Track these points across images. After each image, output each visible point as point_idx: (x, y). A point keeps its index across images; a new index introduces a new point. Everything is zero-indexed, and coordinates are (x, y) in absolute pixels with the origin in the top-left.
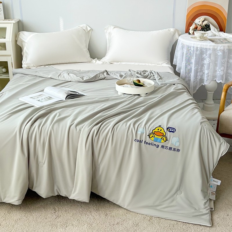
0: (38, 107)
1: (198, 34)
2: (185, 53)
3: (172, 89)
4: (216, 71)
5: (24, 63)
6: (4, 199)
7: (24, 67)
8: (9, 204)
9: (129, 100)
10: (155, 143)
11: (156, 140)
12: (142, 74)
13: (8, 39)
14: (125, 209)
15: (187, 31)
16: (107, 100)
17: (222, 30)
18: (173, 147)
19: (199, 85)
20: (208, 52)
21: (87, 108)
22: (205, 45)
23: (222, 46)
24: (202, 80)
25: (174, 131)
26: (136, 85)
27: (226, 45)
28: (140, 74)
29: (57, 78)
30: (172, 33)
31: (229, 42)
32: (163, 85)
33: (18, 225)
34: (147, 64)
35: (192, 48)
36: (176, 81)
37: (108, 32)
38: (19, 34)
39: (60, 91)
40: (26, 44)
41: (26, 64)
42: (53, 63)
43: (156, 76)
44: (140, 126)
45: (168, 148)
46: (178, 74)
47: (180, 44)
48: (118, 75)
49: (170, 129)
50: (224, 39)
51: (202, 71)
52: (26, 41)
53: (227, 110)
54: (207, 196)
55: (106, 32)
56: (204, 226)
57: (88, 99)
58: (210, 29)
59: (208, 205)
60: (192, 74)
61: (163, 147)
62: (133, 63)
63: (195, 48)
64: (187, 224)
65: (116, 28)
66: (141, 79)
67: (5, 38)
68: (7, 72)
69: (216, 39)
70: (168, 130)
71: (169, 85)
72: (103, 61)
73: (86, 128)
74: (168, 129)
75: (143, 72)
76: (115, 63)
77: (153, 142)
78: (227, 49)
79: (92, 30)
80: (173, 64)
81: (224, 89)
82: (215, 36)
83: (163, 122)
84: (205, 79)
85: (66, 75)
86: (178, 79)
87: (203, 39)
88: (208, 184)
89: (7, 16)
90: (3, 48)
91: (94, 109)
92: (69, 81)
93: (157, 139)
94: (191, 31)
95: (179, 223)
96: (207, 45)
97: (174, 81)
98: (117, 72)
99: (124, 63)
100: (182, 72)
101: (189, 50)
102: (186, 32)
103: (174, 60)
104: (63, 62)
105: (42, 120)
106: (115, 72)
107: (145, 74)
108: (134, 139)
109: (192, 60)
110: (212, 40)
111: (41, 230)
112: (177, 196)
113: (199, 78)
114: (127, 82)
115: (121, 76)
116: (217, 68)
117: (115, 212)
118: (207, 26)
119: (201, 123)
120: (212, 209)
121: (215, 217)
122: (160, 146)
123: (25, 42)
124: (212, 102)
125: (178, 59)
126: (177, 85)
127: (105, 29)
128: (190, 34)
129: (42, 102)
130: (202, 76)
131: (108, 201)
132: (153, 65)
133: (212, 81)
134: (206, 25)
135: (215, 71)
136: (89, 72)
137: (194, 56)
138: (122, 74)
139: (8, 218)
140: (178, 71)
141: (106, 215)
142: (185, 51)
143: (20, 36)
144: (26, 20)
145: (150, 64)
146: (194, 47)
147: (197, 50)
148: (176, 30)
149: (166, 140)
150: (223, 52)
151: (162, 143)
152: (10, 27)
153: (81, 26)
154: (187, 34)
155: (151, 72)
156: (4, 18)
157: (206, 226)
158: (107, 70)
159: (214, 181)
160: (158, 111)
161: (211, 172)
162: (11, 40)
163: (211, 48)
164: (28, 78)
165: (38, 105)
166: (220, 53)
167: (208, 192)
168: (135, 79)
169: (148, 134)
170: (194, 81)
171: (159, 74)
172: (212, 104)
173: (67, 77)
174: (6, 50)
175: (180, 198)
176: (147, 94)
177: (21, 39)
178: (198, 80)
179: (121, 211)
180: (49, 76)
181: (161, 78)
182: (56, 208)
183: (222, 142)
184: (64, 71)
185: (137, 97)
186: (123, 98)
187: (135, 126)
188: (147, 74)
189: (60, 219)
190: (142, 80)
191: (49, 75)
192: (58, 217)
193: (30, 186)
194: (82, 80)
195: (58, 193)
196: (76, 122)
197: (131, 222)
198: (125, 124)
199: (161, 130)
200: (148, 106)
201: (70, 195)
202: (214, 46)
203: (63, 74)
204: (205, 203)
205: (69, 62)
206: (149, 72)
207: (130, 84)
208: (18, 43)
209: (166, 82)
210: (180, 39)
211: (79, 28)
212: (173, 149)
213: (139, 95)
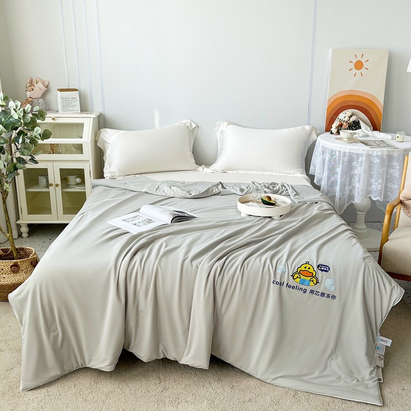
0: (136, 233)
1: (345, 134)
2: (327, 159)
3: (315, 210)
4: (371, 185)
5: (107, 171)
6: (90, 362)
7: (107, 177)
8: (96, 370)
9: (258, 225)
10: (301, 286)
11: (302, 282)
12: (271, 187)
13: (86, 139)
14: (258, 379)
15: (328, 129)
16: (227, 224)
17: (375, 128)
18: (327, 292)
19: (348, 203)
20: (360, 159)
21: (202, 235)
22: (357, 149)
23: (379, 151)
24: (351, 197)
25: (328, 270)
26: (265, 203)
27: (386, 149)
28: (268, 188)
29: (155, 193)
30: (308, 132)
31: (388, 145)
32: (301, 204)
33: (111, 401)
34: (274, 174)
35: (337, 153)
36: (319, 198)
37: (220, 130)
38: (101, 131)
39: (163, 211)
40: (110, 146)
41: (109, 173)
42: (146, 172)
43: (290, 191)
44: (280, 263)
45: (320, 294)
46: (318, 188)
47: (320, 147)
48: (238, 189)
49: (321, 267)
50: (381, 141)
51: (350, 184)
52: (110, 142)
53: (393, 239)
54: (374, 362)
55: (218, 130)
56: (372, 405)
57: (202, 222)
58: (360, 128)
59: (376, 375)
60: (338, 188)
61: (312, 292)
62: (254, 172)
63: (342, 152)
64: (348, 402)
65: (229, 125)
66: (270, 195)
67: (81, 137)
68: (83, 183)
69: (370, 141)
70: (320, 268)
71: (310, 204)
72: (213, 169)
73: (204, 263)
74: (318, 266)
75: (271, 184)
76: (230, 172)
77: (298, 285)
78: (386, 155)
79: (198, 126)
80: (310, 173)
81: (388, 211)
82: (368, 136)
83: (311, 256)
84: (356, 195)
85: (166, 188)
86: (321, 196)
87: (352, 140)
88: (374, 343)
89: (84, 109)
90: (78, 151)
91: (212, 236)
92: (172, 196)
93: (304, 280)
94: (334, 130)
95: (337, 401)
96: (359, 150)
97: (316, 198)
98: (235, 185)
99: (242, 172)
100: (324, 184)
101: (333, 155)
102: (326, 131)
103: (312, 168)
104: (159, 170)
105: (143, 252)
106: (233, 184)
107: (275, 189)
108: (272, 281)
109: (338, 169)
110: (365, 142)
111: (143, 409)
112: (332, 361)
113: (347, 192)
114: (252, 198)
115: (242, 190)
116: (373, 180)
117: (244, 383)
118: (356, 123)
119: (364, 259)
120: (379, 380)
121: (386, 391)
122: (308, 291)
123: (108, 143)
124: (364, 226)
125: (317, 167)
126: (320, 203)
127: (216, 126)
128: (332, 133)
129: (139, 226)
130: (351, 191)
131: (233, 367)
132: (282, 174)
133: (365, 197)
134: (354, 122)
135: (369, 184)
136: (196, 183)
137: (341, 164)
138: (243, 187)
139: (96, 390)
140: (316, 184)
141: (233, 387)
142: (327, 157)
143: (101, 135)
144: (109, 113)
145: (278, 174)
146: (340, 152)
147: (344, 156)
148: (313, 128)
149: (317, 283)
150: (382, 158)
151: (312, 286)
152: (88, 123)
153: (184, 122)
154: (329, 133)
155: (283, 186)
156: (81, 111)
157: (374, 405)
158: (222, 182)
159: (382, 340)
160: (301, 240)
161: (379, 328)
162: (90, 140)
163: (365, 153)
164: (114, 192)
165: (135, 231)
166: (377, 161)
167: (375, 356)
168: (263, 195)
169: (291, 274)
170: (340, 198)
171: (295, 188)
172: (363, 229)
173: (168, 192)
174: (82, 153)
175: (335, 364)
176: (281, 216)
177: (103, 139)
178: (346, 196)
179: (252, 383)
180: (144, 190)
181: (297, 194)
182: (161, 376)
183: (393, 286)
184: (163, 182)
185: (268, 220)
186: (249, 222)
187: (272, 262)
188: (277, 187)
189: (168, 392)
190: (274, 197)
191: (143, 188)
192: (165, 389)
193: (126, 345)
194: (189, 196)
195: (164, 355)
196: (191, 255)
197: (268, 398)
198: (258, 259)
199: (309, 268)
200: (287, 233)
201: (181, 359)
202: (369, 150)
203: (163, 186)
204: (371, 372)
205: (167, 170)
206: (279, 185)
207: (257, 202)
208: (99, 144)
209: (305, 199)
210: (319, 139)
211: (181, 124)
212: (326, 295)
213: (270, 217)
